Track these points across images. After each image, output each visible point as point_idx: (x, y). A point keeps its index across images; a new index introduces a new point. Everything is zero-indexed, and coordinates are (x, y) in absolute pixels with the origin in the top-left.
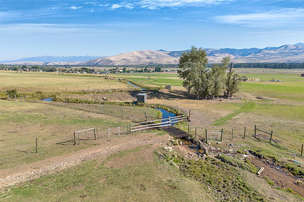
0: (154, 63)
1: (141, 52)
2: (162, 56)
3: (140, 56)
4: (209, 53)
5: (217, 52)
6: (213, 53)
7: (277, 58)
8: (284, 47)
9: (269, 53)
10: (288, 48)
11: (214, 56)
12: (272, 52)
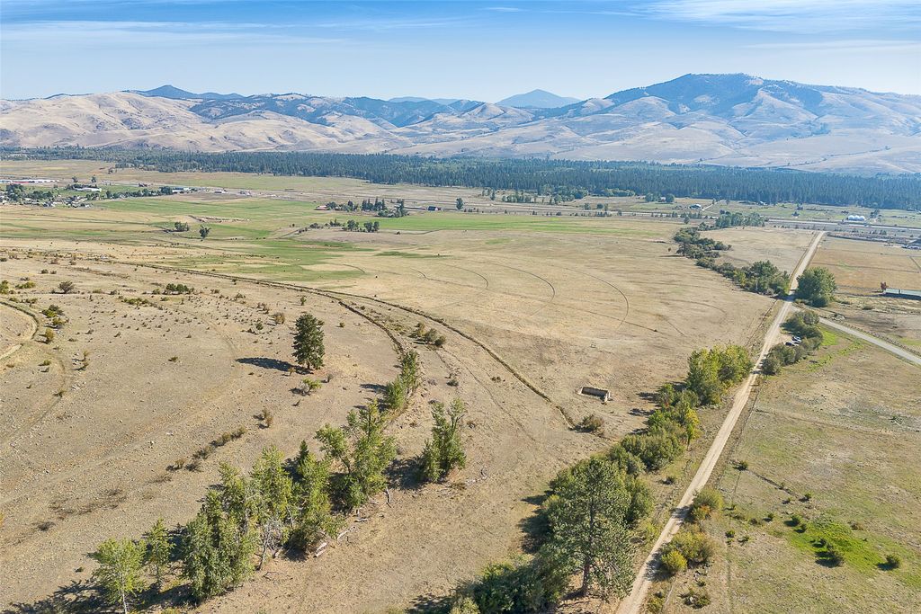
0: (149, 143)
1: (102, 102)
2: (172, 118)
3: (100, 114)
4: (313, 110)
5: (334, 109)
6: (321, 111)
7: (453, 139)
8: (480, 108)
9: (446, 122)
10: (487, 112)
11: (323, 122)
12: (453, 120)
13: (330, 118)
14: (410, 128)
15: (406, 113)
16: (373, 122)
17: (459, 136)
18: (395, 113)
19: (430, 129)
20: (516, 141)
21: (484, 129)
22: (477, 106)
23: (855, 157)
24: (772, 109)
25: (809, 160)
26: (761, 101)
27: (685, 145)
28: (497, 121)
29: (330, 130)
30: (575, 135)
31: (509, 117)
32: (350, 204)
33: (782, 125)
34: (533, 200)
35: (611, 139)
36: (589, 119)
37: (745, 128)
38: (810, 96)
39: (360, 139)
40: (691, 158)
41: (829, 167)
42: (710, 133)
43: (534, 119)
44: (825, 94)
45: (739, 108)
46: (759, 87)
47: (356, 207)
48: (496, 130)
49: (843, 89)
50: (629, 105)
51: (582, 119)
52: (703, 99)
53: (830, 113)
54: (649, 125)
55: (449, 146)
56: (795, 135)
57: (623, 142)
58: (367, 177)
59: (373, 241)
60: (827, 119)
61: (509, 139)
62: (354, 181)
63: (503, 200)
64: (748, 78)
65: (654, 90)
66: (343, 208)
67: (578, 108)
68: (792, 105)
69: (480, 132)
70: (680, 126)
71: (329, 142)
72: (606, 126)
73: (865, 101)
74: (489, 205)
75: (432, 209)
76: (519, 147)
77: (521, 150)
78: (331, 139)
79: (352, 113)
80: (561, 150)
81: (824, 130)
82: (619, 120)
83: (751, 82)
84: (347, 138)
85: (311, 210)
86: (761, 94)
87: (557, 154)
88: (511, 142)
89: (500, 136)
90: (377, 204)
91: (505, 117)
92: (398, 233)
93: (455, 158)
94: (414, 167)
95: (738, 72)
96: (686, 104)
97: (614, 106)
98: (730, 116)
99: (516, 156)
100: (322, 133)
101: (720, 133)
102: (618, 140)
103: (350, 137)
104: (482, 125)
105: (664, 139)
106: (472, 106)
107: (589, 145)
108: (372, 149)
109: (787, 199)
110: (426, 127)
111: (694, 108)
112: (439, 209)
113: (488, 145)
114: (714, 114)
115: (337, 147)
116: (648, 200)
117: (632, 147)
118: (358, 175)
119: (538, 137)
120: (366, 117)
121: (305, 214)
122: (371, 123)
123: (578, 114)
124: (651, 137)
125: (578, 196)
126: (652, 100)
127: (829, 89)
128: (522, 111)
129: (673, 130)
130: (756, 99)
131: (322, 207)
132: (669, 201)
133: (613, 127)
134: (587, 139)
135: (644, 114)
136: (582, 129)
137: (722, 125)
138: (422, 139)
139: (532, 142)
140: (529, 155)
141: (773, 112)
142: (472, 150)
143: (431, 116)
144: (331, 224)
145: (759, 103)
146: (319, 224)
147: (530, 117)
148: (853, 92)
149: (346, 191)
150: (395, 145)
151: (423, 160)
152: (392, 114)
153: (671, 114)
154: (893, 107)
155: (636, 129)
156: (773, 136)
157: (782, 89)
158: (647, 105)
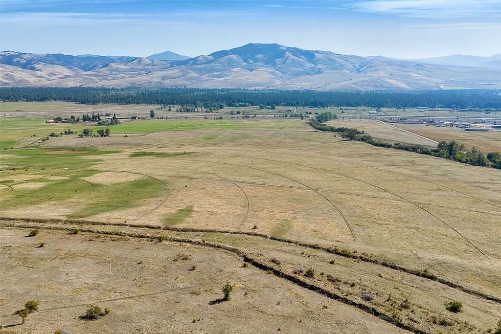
4: (25, 61)
5: (40, 60)
6: (31, 62)
7: (125, 77)
8: (138, 60)
9: (117, 68)
10: (142, 62)
11: (33, 69)
12: (122, 67)
13: (38, 66)
14: (95, 72)
15: (89, 63)
16: (68, 68)
17: (128, 76)
18: (82, 63)
19: (108, 72)
20: (163, 78)
21: (142, 72)
22: (134, 60)
23: (340, 84)
24: (294, 61)
25: (320, 86)
26: (288, 57)
27: (258, 79)
28: (148, 67)
29: (39, 73)
30: (196, 75)
31: (156, 65)
32: (73, 117)
33: (300, 69)
34: (196, 110)
35: (218, 77)
36: (203, 66)
37: (283, 71)
38: (310, 55)
39: (61, 78)
40: (262, 86)
41: (331, 89)
42: (268, 73)
43: (171, 67)
44: (316, 54)
45: (278, 60)
46: (285, 51)
47: (78, 120)
48: (150, 72)
50: (223, 59)
51: (199, 66)
52: (259, 56)
53: (320, 63)
54: (235, 70)
55: (123, 81)
56: (308, 74)
57: (224, 78)
58: (76, 100)
59: (112, 144)
60: (319, 66)
61: (159, 77)
62: (66, 103)
63: (177, 111)
64: (280, 46)
65: (234, 51)
66: (67, 121)
67: (195, 61)
68: (302, 59)
69: (140, 74)
70: (252, 70)
71: (39, 81)
72: (212, 70)
73: (333, 58)
74: (170, 114)
75: (134, 118)
76: (167, 82)
77: (168, 83)
78: (41, 79)
79: (52, 63)
80: (191, 83)
81: (319, 72)
82: (219, 67)
83: (281, 48)
84: (52, 78)
85: (42, 124)
86: (287, 54)
87: (190, 85)
88: (160, 79)
89: (153, 75)
90: (94, 117)
91: (154, 65)
92: (126, 136)
93: (129, 88)
94: (105, 93)
95: (274, 43)
96: (252, 59)
97: (214, 60)
98: (274, 65)
99: (166, 86)
100: (34, 75)
101: (272, 73)
102: (222, 78)
103: (54, 77)
104: (141, 70)
106: (131, 60)
107: (205, 80)
108: (71, 84)
109: (330, 105)
110: (105, 71)
111: (256, 60)
112: (139, 118)
113: (148, 80)
114: (266, 64)
115: (45, 83)
116: (261, 108)
117: (230, 81)
118: (69, 99)
119: (176, 76)
120: (63, 65)
121: (38, 127)
122: (67, 69)
123: (195, 64)
124: (239, 76)
125: (221, 107)
126: (234, 57)
127: (316, 52)
128: (163, 62)
129: (248, 72)
130: (285, 56)
131: (50, 121)
132: (273, 108)
133: (217, 71)
134: (204, 77)
135: (231, 64)
136: (200, 71)
137: (272, 70)
138: (104, 77)
139: (174, 79)
140: (175, 86)
141: (294, 63)
142: (138, 83)
143: (108, 65)
144: (66, 133)
145: (287, 58)
146: (56, 133)
147: (168, 65)
148: (327, 53)
149: (63, 110)
150: (87, 82)
151: (108, 90)
152: (80, 64)
153: (245, 64)
154: (346, 60)
155: (229, 72)
156: (298, 75)
157: (296, 51)
158: (232, 59)
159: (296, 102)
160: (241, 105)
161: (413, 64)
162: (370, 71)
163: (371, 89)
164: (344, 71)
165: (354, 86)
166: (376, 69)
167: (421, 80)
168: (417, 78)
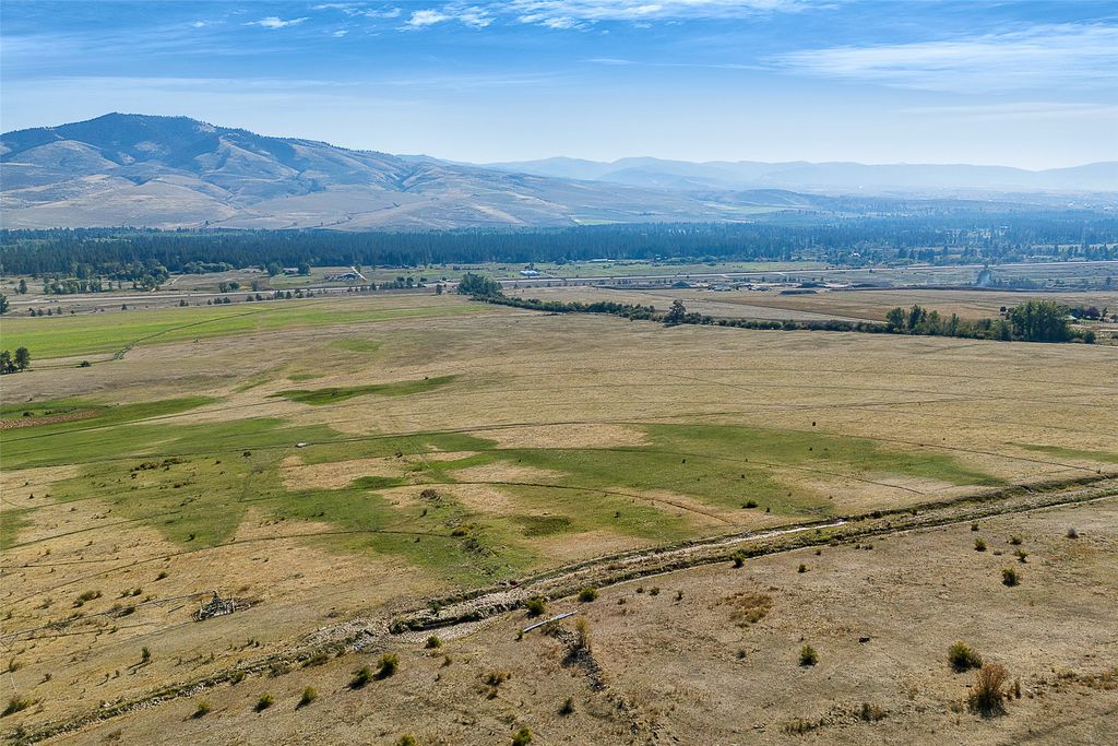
24: (246, 163)
25: (336, 219)
26: (228, 151)
33: (268, 181)
35: (46, 197)
37: (227, 184)
38: (282, 149)
44: (294, 146)
45: (204, 159)
46: (215, 135)
49: (307, 141)
50: (40, 151)
52: (146, 146)
53: (310, 168)
54: (92, 179)
56: (293, 192)
60: (310, 174)
64: (200, 124)
65: (69, 131)
68: (265, 157)
70: (139, 181)
73: (338, 156)
81: (315, 187)
82: (37, 172)
83: (201, 128)
86: (224, 143)
96: (128, 152)
97: (12, 153)
98: (196, 169)
101: (201, 189)
105: (136, 197)
111: (141, 157)
114: (173, 166)
116: (268, 273)
124: (110, 195)
126: (74, 145)
129: (131, 185)
130: (221, 149)
133: (36, 181)
135: (68, 163)
137: (195, 181)
141: (248, 165)
145: (227, 154)
153: (112, 165)
154: (365, 163)
155: (77, 184)
156: (268, 193)
157: (243, 138)
158: (70, 152)
159: (345, 257)
160: (208, 269)
161: (504, 175)
162: (429, 186)
163: (452, 225)
164: (372, 187)
165: (415, 219)
166: (439, 184)
167: (533, 206)
168: (528, 202)
